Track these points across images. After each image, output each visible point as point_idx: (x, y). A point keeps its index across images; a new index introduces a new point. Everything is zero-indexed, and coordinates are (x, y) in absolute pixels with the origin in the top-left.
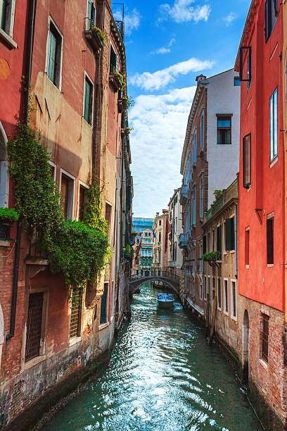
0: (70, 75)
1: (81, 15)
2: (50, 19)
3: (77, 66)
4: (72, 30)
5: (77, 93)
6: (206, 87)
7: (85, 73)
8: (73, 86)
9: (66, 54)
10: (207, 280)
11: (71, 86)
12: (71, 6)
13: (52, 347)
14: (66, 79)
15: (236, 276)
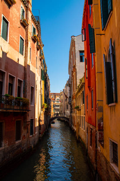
0: (12, 36)
1: (18, 14)
2: (2, 15)
3: (16, 33)
4: (14, 19)
5: (16, 43)
6: (75, 40)
7: (20, 36)
8: (14, 41)
9: (11, 29)
10: (77, 116)
11: (13, 41)
12: (13, 10)
13: (7, 144)
14: (11, 38)
15: (85, 114)
